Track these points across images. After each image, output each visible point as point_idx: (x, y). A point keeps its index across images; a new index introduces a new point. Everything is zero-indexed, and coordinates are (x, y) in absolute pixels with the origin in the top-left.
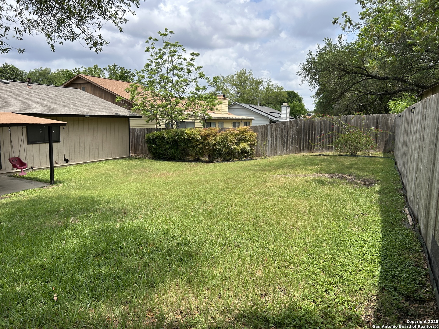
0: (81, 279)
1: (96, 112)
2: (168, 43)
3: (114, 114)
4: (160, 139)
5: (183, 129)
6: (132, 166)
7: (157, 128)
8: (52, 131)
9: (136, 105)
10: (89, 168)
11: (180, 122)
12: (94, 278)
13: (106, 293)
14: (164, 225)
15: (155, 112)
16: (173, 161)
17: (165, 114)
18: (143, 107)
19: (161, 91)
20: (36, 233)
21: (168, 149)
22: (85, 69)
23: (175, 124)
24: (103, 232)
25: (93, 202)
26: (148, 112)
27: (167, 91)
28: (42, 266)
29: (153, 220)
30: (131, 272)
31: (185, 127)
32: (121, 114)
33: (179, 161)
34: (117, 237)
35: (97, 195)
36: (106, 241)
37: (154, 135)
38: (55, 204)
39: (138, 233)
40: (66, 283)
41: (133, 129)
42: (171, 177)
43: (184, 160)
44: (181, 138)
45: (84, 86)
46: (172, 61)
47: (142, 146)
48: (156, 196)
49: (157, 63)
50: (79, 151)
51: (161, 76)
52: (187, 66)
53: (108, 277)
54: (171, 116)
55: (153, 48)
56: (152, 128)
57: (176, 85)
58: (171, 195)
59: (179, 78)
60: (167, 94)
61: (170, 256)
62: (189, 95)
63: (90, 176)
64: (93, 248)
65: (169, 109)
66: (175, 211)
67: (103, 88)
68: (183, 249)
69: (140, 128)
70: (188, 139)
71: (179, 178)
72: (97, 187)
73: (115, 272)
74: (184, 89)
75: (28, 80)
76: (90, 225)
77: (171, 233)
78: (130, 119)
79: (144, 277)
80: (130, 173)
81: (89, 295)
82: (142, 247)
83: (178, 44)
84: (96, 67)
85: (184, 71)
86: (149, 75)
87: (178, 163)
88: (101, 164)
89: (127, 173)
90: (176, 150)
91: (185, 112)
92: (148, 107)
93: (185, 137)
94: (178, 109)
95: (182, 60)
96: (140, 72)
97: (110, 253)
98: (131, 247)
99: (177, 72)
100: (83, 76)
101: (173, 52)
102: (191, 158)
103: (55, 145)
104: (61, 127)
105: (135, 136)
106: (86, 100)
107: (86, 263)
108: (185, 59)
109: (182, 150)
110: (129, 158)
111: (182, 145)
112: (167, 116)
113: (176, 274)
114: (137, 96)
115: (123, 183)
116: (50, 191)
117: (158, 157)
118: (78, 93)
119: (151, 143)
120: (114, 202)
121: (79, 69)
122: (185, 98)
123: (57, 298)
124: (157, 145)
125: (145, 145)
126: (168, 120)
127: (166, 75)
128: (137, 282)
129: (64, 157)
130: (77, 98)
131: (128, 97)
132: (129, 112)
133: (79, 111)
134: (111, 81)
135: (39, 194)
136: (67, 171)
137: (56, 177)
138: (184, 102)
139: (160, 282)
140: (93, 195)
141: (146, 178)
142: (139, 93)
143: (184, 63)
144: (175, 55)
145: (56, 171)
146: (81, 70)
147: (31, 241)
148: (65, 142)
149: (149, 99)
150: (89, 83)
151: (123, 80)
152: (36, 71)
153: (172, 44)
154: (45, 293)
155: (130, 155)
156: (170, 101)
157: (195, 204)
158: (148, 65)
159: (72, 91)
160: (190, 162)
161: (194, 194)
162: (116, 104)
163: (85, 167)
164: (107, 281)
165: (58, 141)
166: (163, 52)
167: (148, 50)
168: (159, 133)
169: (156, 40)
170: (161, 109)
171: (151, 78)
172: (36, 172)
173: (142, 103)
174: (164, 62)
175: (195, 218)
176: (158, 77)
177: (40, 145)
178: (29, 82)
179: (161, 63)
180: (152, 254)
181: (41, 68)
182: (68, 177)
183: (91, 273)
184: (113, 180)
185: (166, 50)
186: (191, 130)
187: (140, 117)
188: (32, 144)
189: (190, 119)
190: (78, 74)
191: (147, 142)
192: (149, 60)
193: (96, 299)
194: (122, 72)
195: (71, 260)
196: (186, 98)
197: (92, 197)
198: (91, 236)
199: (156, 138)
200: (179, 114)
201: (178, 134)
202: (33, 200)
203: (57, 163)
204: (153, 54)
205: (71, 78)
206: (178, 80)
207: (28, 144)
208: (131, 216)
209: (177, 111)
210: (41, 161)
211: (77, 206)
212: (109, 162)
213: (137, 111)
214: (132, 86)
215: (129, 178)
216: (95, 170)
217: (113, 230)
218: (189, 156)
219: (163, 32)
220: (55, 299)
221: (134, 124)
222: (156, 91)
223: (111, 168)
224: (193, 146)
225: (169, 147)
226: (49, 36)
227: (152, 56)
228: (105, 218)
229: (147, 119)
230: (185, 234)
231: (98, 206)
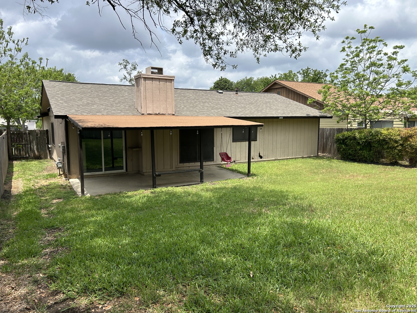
0: (273, 264)
1: (289, 114)
2: (367, 39)
3: (305, 115)
4: (351, 140)
5: (378, 129)
6: (320, 165)
7: (348, 129)
8: (251, 132)
9: (327, 106)
10: (280, 165)
11: (376, 122)
12: (283, 266)
13: (294, 283)
14: (353, 229)
15: (347, 112)
16: (364, 163)
17: (358, 113)
18: (335, 107)
19: (355, 90)
20: (236, 217)
21: (359, 150)
22: (281, 75)
23: (369, 123)
24: (291, 225)
25: (282, 196)
26: (339, 112)
27: (362, 89)
28: (241, 245)
29: (341, 222)
30: (318, 269)
31: (381, 127)
32: (312, 115)
33: (371, 164)
34: (304, 232)
35: (286, 190)
36: (294, 234)
37: (344, 135)
38: (251, 194)
39: (325, 233)
40: (260, 264)
41: (323, 129)
42: (361, 180)
43: (377, 163)
44: (375, 138)
45: (280, 90)
46: (370, 58)
47: (331, 146)
48: (345, 198)
49: (353, 62)
50: (271, 149)
51: (357, 75)
52: (388, 61)
53: (296, 269)
54: (365, 115)
55: (349, 47)
56: (343, 128)
57: (373, 82)
58: (362, 199)
59: (377, 75)
60: (361, 92)
61: (360, 263)
62: (389, 92)
63: (280, 172)
64: (283, 238)
65: (363, 108)
66: (365, 217)
67: (297, 91)
68: (375, 258)
69: (330, 128)
70: (384, 140)
71: (371, 182)
72: (286, 183)
73: (302, 266)
74: (382, 86)
75: (236, 89)
76: (280, 217)
77: (361, 240)
78: (320, 119)
79: (331, 278)
80: (317, 172)
81: (278, 280)
82: (329, 247)
83: (378, 39)
84: (290, 72)
85: (383, 66)
86: (343, 75)
87: (370, 166)
88: (290, 162)
89: (314, 172)
90: (369, 151)
91: (382, 111)
92: (340, 107)
93: (380, 138)
94: (373, 107)
95: (382, 55)
96: (333, 73)
97: (298, 246)
98: (318, 245)
99: (375, 69)
100: (279, 81)
101: (371, 48)
102: (386, 161)
103: (253, 143)
104: (259, 128)
105: (325, 136)
106: (281, 103)
107: (276, 251)
108: (386, 54)
109: (376, 152)
110: (317, 157)
111: (376, 146)
112: (361, 115)
113: (366, 284)
114: (328, 97)
115: (310, 181)
116: (247, 182)
117: (347, 158)
118: (274, 97)
119: (340, 143)
120: (301, 199)
121: (276, 75)
122: (383, 95)
123: (253, 276)
124: (346, 145)
125: (334, 145)
126: (361, 120)
127: (362, 73)
128: (324, 281)
129: (259, 154)
130: (273, 102)
131: (320, 98)
132: (320, 112)
133: (274, 113)
134: (304, 84)
135: (239, 184)
136: (261, 166)
137: (252, 170)
138: (381, 100)
139: (348, 287)
140: (282, 190)
141: (334, 179)
142: (331, 94)
143: (385, 58)
144: (374, 51)
145: (252, 165)
146: (278, 77)
147: (234, 222)
148: (260, 140)
149: (341, 99)
150: (284, 88)
151: (315, 81)
152: (242, 81)
153: (371, 40)
154: (244, 269)
155: (318, 154)
156: (365, 99)
157: (391, 213)
158: (342, 65)
159: (269, 96)
160: (385, 165)
161: (390, 201)
162: (308, 105)
163: (276, 163)
164: (295, 272)
165: (255, 140)
166: (360, 49)
167: (344, 50)
168: (350, 133)
169: (353, 38)
170: (354, 109)
171: (345, 77)
172: (237, 165)
173: (334, 104)
174: (360, 60)
175: (391, 228)
176: (353, 76)
177: (242, 143)
178: (237, 91)
179: (357, 62)
180: (340, 256)
181: (246, 77)
182: (262, 171)
183: (280, 261)
184: (301, 178)
185: (364, 47)
186: (388, 130)
187: (331, 117)
188: (236, 142)
189: (388, 118)
190: (274, 81)
191: (336, 142)
192: (344, 59)
193: (285, 286)
194: (315, 75)
195: (264, 245)
196: (385, 95)
197: (282, 192)
198: (281, 227)
199: (346, 138)
200: (375, 113)
201: (372, 134)
202: (235, 188)
203: (253, 159)
204: (349, 53)
205: (269, 85)
206: (376, 76)
207: (233, 142)
208: (318, 215)
209: (373, 110)
210: (242, 156)
211: (268, 197)
212: (298, 160)
213: (327, 111)
214: (324, 87)
215: (316, 177)
216: (284, 167)
217: (301, 226)
218: (384, 159)
219: (362, 29)
220: (251, 276)
221: (324, 124)
222: (350, 90)
223: (299, 166)
224: (390, 148)
225: (361, 148)
226: (256, 51)
227: (347, 55)
228: (293, 212)
229: (337, 119)
230: (377, 243)
231: (287, 200)
